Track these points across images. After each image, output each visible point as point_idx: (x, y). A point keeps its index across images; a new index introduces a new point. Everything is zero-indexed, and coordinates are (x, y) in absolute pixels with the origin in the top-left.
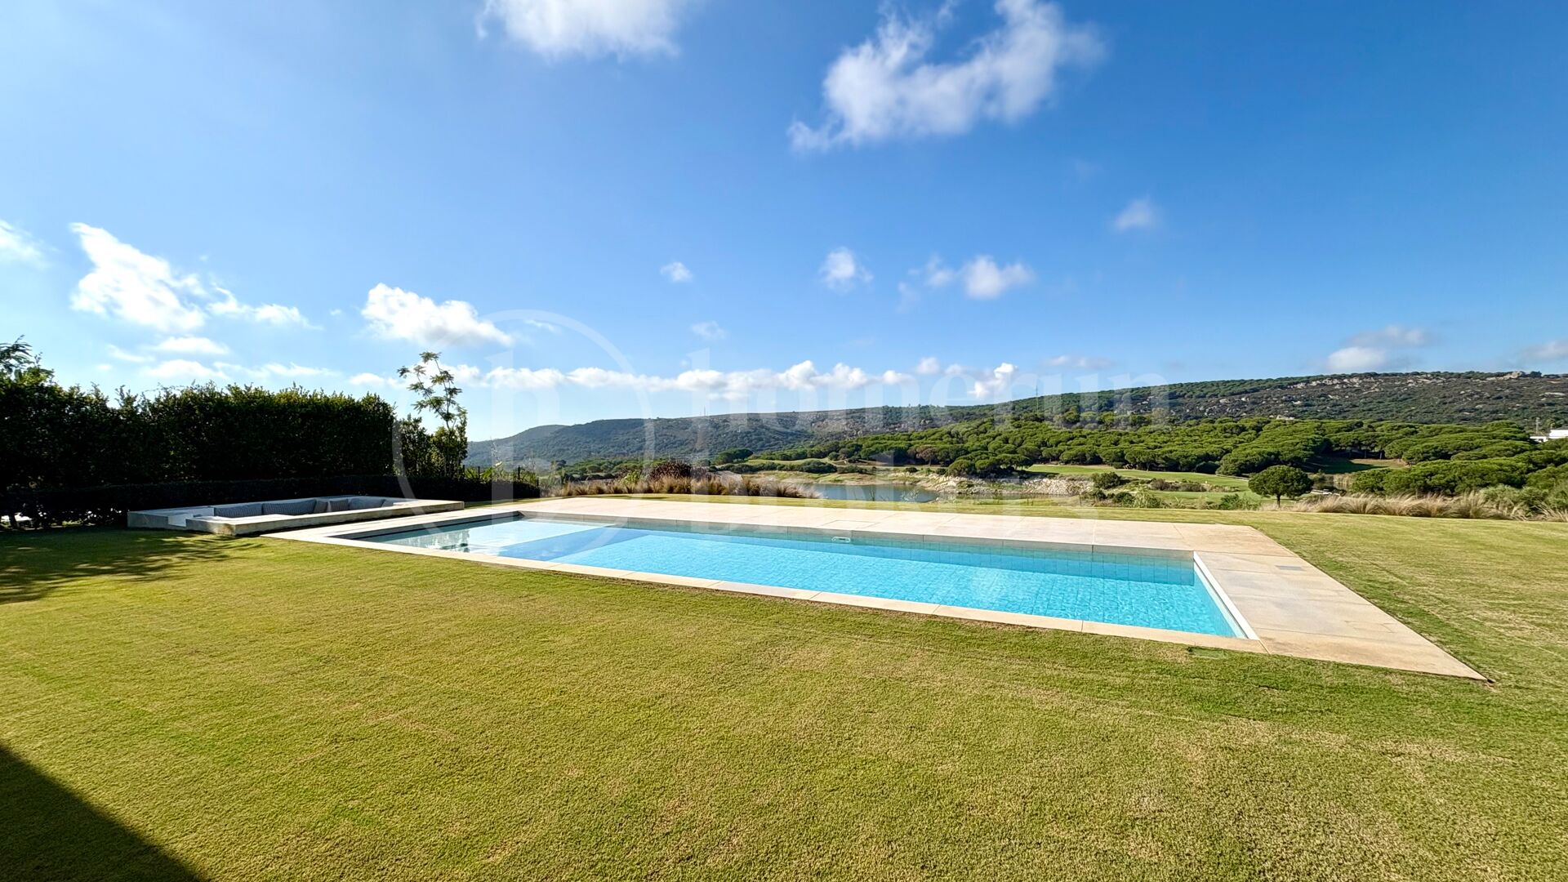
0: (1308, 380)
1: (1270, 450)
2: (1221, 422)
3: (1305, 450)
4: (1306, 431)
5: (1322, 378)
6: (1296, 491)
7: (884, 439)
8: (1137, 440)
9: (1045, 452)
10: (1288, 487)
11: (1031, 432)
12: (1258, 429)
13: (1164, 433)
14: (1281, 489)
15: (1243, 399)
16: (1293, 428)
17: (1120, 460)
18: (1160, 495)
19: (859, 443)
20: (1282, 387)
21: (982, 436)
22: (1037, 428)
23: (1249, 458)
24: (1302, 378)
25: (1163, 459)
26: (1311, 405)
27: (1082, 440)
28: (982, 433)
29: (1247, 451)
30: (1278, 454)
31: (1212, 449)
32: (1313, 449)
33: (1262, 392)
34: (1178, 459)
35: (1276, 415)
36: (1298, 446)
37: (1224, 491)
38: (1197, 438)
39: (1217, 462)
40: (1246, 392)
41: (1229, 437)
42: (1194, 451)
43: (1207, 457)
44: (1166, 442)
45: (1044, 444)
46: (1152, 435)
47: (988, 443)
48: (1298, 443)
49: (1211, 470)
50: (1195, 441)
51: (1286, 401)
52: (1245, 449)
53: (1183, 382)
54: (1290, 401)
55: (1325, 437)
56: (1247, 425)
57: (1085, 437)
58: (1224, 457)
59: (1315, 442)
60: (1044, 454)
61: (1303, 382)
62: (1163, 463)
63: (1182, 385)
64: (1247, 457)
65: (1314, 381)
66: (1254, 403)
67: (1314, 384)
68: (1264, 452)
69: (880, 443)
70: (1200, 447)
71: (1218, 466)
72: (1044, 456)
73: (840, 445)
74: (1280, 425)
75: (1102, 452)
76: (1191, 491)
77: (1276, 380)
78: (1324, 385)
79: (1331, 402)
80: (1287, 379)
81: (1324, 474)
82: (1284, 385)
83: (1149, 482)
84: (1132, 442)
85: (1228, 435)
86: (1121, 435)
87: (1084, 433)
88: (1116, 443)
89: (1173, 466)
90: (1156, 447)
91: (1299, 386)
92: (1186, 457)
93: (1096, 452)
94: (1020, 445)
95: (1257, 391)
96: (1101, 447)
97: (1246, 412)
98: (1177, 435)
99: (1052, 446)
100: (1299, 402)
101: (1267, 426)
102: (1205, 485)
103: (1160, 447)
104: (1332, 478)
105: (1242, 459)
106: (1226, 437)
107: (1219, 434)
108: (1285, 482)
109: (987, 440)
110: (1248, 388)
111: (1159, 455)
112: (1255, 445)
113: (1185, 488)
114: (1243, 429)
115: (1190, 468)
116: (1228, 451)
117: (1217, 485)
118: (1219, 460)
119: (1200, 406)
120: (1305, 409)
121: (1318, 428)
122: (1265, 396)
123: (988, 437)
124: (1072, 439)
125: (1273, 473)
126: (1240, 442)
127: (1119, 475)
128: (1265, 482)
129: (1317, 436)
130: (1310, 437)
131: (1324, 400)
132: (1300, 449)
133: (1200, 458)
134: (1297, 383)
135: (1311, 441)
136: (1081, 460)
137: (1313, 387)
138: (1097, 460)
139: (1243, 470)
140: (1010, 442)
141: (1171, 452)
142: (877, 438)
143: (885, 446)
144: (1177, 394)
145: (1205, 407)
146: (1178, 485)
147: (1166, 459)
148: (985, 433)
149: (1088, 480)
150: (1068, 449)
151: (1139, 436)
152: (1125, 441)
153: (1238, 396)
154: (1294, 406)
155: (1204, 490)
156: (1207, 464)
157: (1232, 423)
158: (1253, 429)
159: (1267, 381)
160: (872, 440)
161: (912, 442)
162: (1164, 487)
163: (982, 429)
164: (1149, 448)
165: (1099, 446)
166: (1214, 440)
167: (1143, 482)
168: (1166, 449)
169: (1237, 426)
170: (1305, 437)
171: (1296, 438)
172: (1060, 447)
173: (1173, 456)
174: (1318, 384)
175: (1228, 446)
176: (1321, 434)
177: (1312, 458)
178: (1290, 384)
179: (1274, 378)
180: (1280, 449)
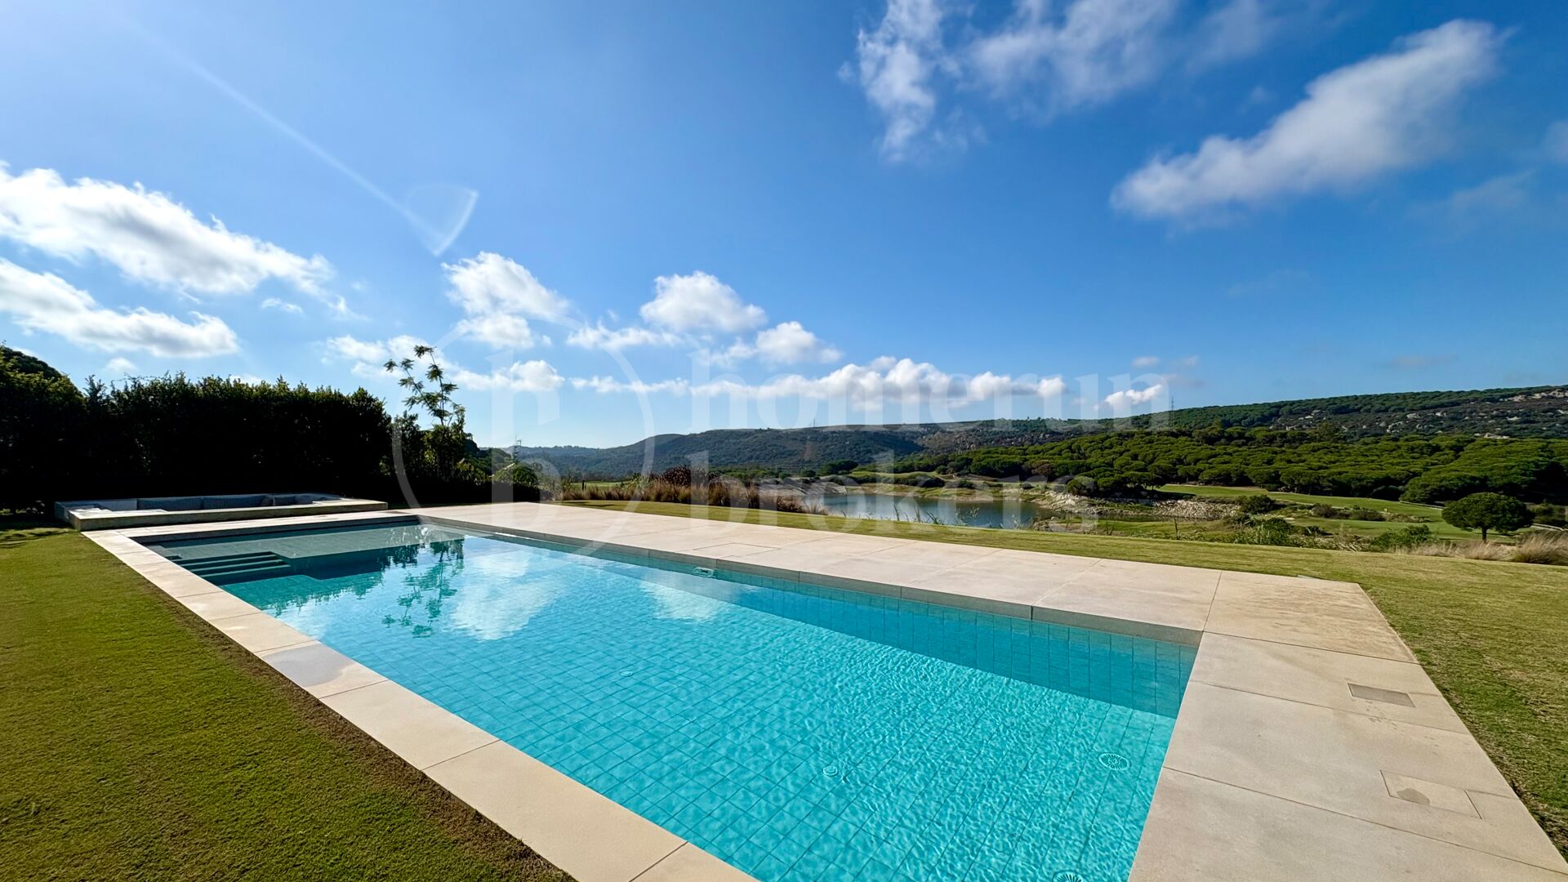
0: (1529, 392)
1: (1474, 474)
2: (1407, 440)
3: (1523, 475)
4: (1525, 452)
5: (1548, 389)
6: (1508, 523)
7: (997, 453)
8: (1297, 459)
9: (1181, 470)
10: (1498, 519)
11: (1164, 448)
12: (1458, 449)
13: (1331, 452)
14: (1487, 521)
15: (1439, 414)
16: (1507, 448)
17: (1274, 481)
18: (1323, 523)
19: (969, 457)
20: (1493, 400)
21: (1106, 451)
22: (1172, 444)
23: (1444, 483)
24: (1521, 389)
25: (1329, 481)
26: (1533, 422)
27: (1227, 458)
28: (1106, 448)
29: (1443, 475)
30: (1486, 478)
31: (1395, 471)
32: (1535, 473)
33: (1465, 405)
34: (1349, 482)
35: (1485, 432)
36: (1513, 470)
37: (1409, 521)
38: (1375, 458)
39: (1400, 487)
40: (1442, 406)
41: (1418, 458)
42: (1370, 472)
43: (1387, 480)
44: (1334, 463)
45: (1180, 461)
46: (1316, 454)
47: (1114, 459)
48: (1513, 467)
49: (1393, 496)
50: (1373, 461)
51: (1497, 416)
52: (1439, 473)
53: (1358, 394)
54: (1504, 417)
55: (1553, 460)
56: (1443, 444)
57: (1231, 454)
58: (1411, 481)
59: (1537, 466)
60: (1180, 473)
61: (1521, 394)
62: (1329, 487)
63: (1356, 398)
64: (1441, 481)
65: (1539, 392)
66: (1453, 419)
67: (1538, 396)
68: (1465, 477)
69: (992, 457)
70: (1379, 469)
71: (1403, 492)
72: (1180, 474)
73: (949, 459)
74: (1488, 445)
75: (1251, 471)
76: (1366, 519)
77: (1485, 392)
78: (1552, 397)
79: (1563, 418)
80: (1498, 390)
81: (1550, 505)
82: (1494, 397)
83: (1310, 508)
84: (1289, 462)
85: (1417, 455)
86: (1276, 453)
87: (1230, 450)
88: (1270, 462)
89: (1343, 490)
90: (1320, 468)
91: (1516, 399)
92: (1360, 480)
93: (1243, 472)
94: (1151, 462)
95: (1458, 404)
96: (1250, 467)
97: (1442, 429)
98: (1349, 454)
99: (1189, 464)
100: (1515, 418)
101: (1470, 446)
102: (1384, 513)
103: (1326, 468)
104: (1563, 510)
105: (1434, 484)
106: (1413, 458)
107: (1405, 454)
108: (1496, 513)
109: (1113, 456)
110: (1445, 401)
111: (1324, 477)
112: (1453, 468)
113: (1357, 517)
114: (1437, 449)
115: (1364, 492)
116: (1415, 474)
117: (1397, 515)
118: (1404, 484)
119: (1380, 422)
120: (1524, 426)
121: (1543, 449)
122: (1468, 410)
123: (1114, 452)
124: (1215, 456)
125: (1476, 502)
126: (1433, 464)
127: (1272, 498)
128: (1465, 512)
129: (1541, 459)
130: (1530, 460)
131: (1552, 416)
132: (1516, 473)
133: (1378, 482)
134: (1513, 396)
135: (1532, 465)
136: (1225, 480)
137: (1537, 400)
138: (1244, 481)
139: (1435, 497)
140: (1139, 458)
141: (1340, 473)
142: (989, 452)
143: (998, 461)
144: (1350, 408)
145: (1388, 424)
146: (1348, 512)
147: (1333, 481)
148: (1111, 448)
149: (1233, 503)
150: (1210, 468)
151: (1299, 455)
152: (1281, 460)
153: (1432, 411)
154: (1508, 422)
155: (1381, 519)
156: (1388, 489)
157: (1422, 442)
158: (1451, 449)
159: (1472, 392)
160: (984, 454)
161: (1028, 457)
162: (1330, 513)
163: (1107, 443)
164: (1311, 469)
165: (1247, 465)
166: (1395, 461)
167: (1302, 508)
168: (1335, 470)
169: (1429, 445)
170: (1524, 459)
171: (1511, 460)
172: (1200, 466)
173: (1343, 478)
174: (1543, 397)
175: (1416, 468)
176: (1548, 457)
177: (1532, 484)
178: (1504, 397)
179: (1482, 390)
180: (1488, 474)
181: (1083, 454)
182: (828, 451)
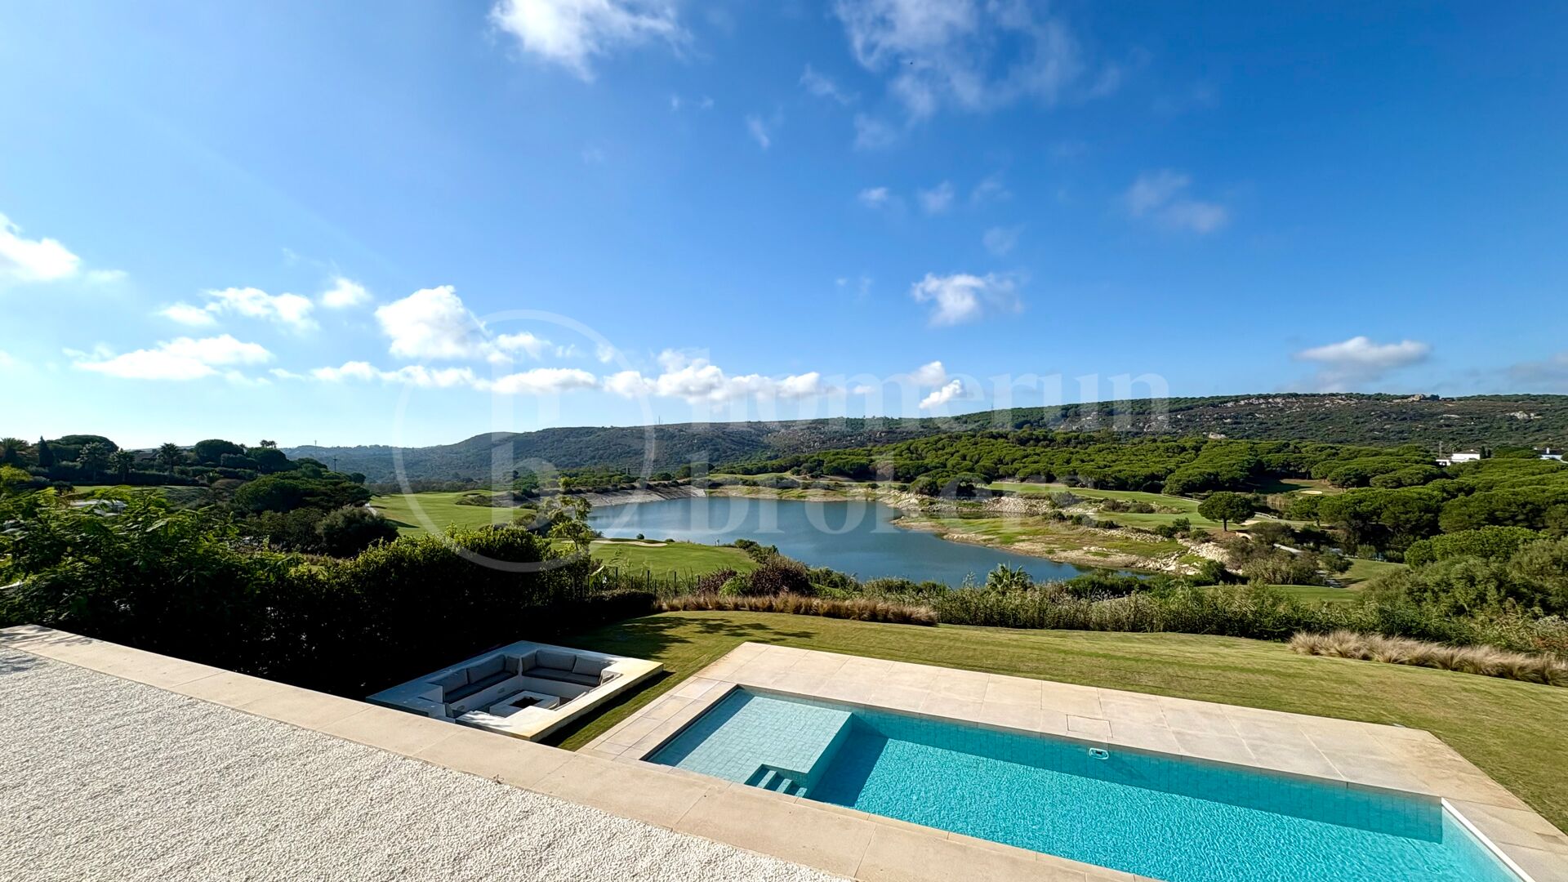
0: (1237, 399)
1: (1210, 470)
2: (1163, 441)
3: (1241, 471)
4: (1241, 451)
5: (1249, 397)
6: (1241, 516)
7: (845, 454)
8: (1088, 458)
9: (1002, 469)
10: (1234, 512)
11: (987, 449)
12: (1197, 449)
13: (1112, 452)
14: (1228, 513)
15: (1179, 416)
16: (1229, 449)
18: (1112, 517)
19: (821, 458)
20: (1214, 406)
21: (940, 452)
22: (993, 445)
23: (1191, 478)
24: (1231, 397)
25: (1114, 478)
26: (1239, 423)
27: (1036, 458)
28: (940, 449)
29: (1190, 471)
30: (1217, 474)
31: (1158, 469)
32: (1248, 470)
33: (1196, 409)
34: (1127, 478)
35: (1209, 432)
36: (1235, 467)
37: (1173, 512)
38: (1142, 457)
39: (1162, 482)
40: (1181, 410)
41: (1171, 457)
42: (1142, 471)
43: (1153, 477)
44: (1114, 462)
45: (1001, 461)
46: (1101, 454)
47: (947, 460)
48: (1234, 464)
49: (1156, 489)
50: (1141, 460)
51: (1217, 419)
52: (1187, 470)
54: (1221, 419)
55: (1258, 458)
56: (1187, 445)
57: (1039, 455)
58: (1169, 477)
59: (1249, 463)
60: (1001, 472)
61: (1232, 401)
62: (1112, 482)
64: (1189, 477)
65: (1243, 400)
66: (1189, 421)
67: (1242, 403)
68: (1204, 472)
69: (841, 459)
70: (1146, 467)
71: (1163, 486)
72: (1000, 473)
74: (1217, 446)
75: (1055, 469)
76: (1142, 512)
77: (1208, 399)
78: (1252, 404)
79: (1258, 420)
80: (1218, 398)
81: (1258, 494)
82: (1216, 403)
83: (1101, 502)
84: (1083, 461)
85: (1171, 454)
86: (1072, 453)
87: (1037, 451)
88: (1068, 462)
89: (1122, 485)
90: (1105, 466)
91: (1229, 405)
92: (1134, 477)
93: (1050, 471)
94: (977, 462)
95: (1192, 409)
96: (1054, 466)
97: (1181, 429)
98: (1124, 455)
99: (1007, 464)
100: (1229, 420)
101: (1205, 446)
102: (1154, 505)
103: (1110, 466)
104: (1265, 498)
105: (1184, 480)
106: (1168, 457)
107: (1163, 454)
108: (1232, 508)
109: (945, 457)
110: (1183, 406)
111: (1109, 475)
112: (1196, 465)
113: (1135, 509)
114: (1184, 449)
115: (1137, 487)
116: (1171, 471)
117: (1165, 505)
118: (1164, 480)
120: (1234, 426)
121: (1251, 448)
122: (1198, 413)
123: (947, 453)
124: (1026, 456)
125: (1220, 499)
126: (1182, 462)
127: (1073, 493)
128: (1213, 507)
129: (1250, 457)
130: (1245, 458)
131: (1251, 419)
132: (1236, 469)
133: (1147, 478)
134: (1226, 402)
135: (1245, 462)
137: (1241, 406)
138: (1051, 479)
139: (1187, 490)
140: (967, 458)
141: (1120, 471)
142: (838, 453)
143: (847, 462)
146: (1128, 504)
147: (1116, 478)
148: (943, 450)
149: (1044, 498)
150: (1024, 467)
151: (1089, 455)
152: (1077, 460)
153: (1174, 413)
154: (1225, 424)
155: (1152, 511)
156: (1153, 484)
157: (1173, 443)
158: (1193, 449)
159: (1200, 399)
160: (833, 455)
161: (873, 457)
162: (1115, 507)
163: (940, 445)
164: (1099, 467)
165: (1052, 464)
166: (1158, 459)
167: (1096, 501)
168: (1117, 469)
169: (1178, 446)
170: (1241, 458)
171: (1232, 459)
172: (1016, 465)
173: (1122, 476)
174: (1246, 403)
175: (1171, 466)
176: (1254, 455)
177: (1247, 478)
178: (1221, 403)
179: (1207, 397)
180: (1219, 470)
181: (920, 455)
182: (676, 450)
